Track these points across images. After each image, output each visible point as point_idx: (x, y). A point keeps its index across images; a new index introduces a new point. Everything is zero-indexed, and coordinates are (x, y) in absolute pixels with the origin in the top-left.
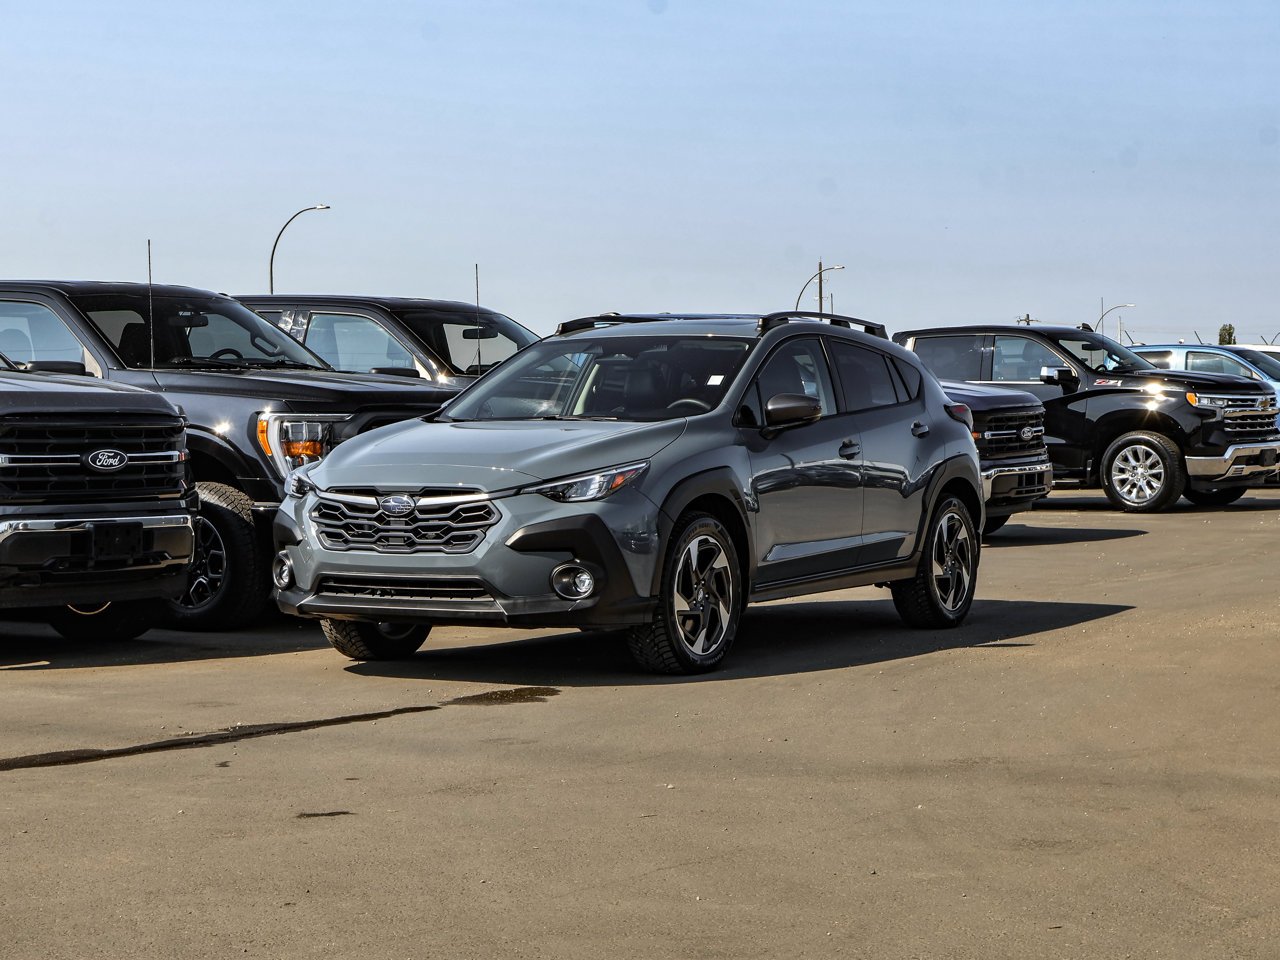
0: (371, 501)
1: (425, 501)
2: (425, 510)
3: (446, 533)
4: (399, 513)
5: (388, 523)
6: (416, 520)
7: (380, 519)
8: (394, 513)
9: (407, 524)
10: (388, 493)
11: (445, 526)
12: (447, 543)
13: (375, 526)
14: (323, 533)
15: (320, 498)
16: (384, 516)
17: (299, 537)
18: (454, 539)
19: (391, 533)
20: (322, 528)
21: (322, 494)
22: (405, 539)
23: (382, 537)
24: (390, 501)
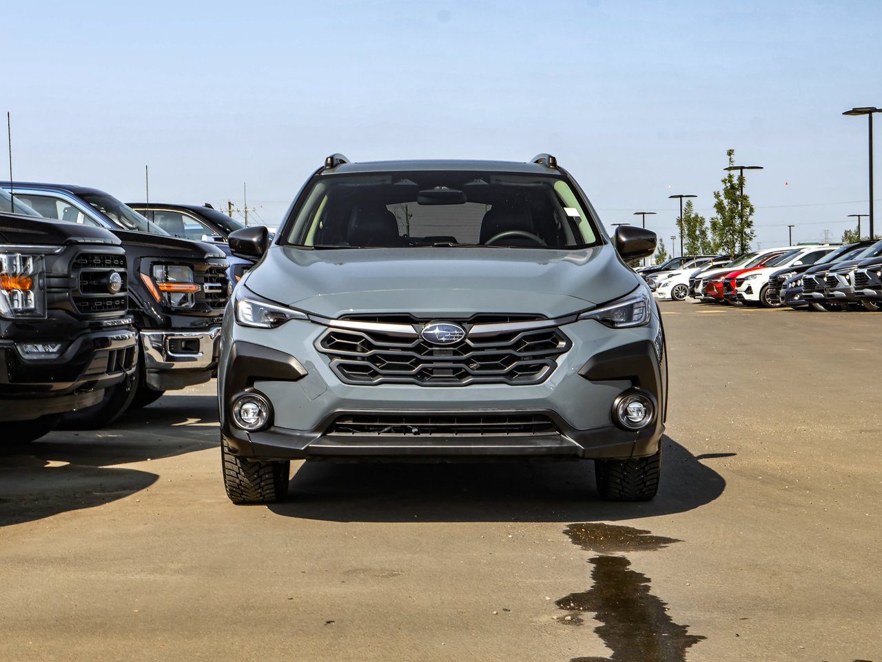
0: (407, 329)
1: (477, 329)
2: (477, 339)
3: (508, 363)
4: (446, 341)
5: (431, 353)
6: (468, 349)
7: (419, 349)
8: (442, 341)
9: (455, 353)
10: (426, 320)
11: (505, 355)
12: (511, 374)
13: (413, 357)
14: (341, 366)
15: (329, 326)
16: (425, 346)
17: (301, 372)
18: (519, 368)
19: (435, 365)
20: (337, 361)
21: (333, 323)
22: (455, 370)
23: (425, 369)
24: (435, 330)
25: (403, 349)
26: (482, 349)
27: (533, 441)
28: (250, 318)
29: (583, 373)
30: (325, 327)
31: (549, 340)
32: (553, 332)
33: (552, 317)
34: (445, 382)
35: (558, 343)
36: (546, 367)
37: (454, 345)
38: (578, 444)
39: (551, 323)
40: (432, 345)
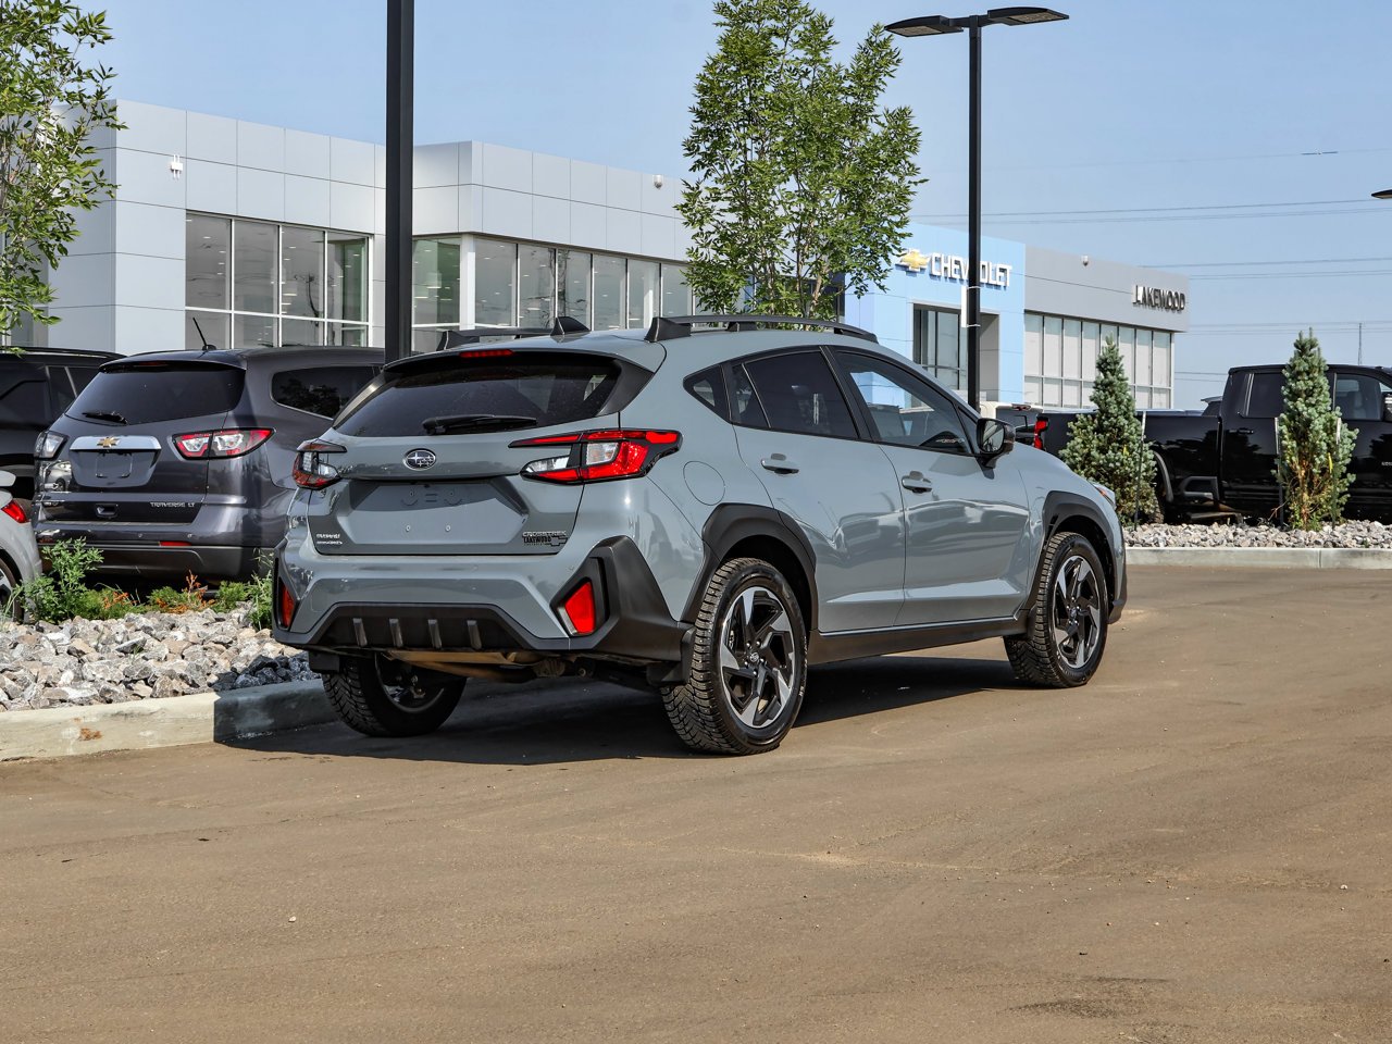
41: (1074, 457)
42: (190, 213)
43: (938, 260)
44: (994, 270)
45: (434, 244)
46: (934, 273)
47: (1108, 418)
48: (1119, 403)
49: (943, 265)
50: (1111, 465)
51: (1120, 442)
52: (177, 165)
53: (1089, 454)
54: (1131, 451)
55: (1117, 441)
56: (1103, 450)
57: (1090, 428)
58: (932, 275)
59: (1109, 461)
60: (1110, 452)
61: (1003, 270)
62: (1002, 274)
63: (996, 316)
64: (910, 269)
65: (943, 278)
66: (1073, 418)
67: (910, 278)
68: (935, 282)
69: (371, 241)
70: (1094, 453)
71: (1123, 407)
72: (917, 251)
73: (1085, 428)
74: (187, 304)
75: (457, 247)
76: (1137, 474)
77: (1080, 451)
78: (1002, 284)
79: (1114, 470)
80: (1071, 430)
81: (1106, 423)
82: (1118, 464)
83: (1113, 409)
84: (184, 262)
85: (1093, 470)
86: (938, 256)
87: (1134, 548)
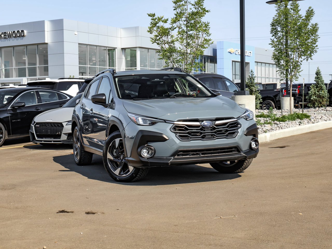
0: (198, 123)
1: (217, 122)
2: (217, 125)
3: (226, 132)
4: (209, 127)
5: (204, 130)
6: (215, 128)
7: (201, 129)
9: (211, 130)
10: (202, 121)
11: (225, 130)
12: (227, 135)
13: (200, 132)
14: (180, 136)
15: (174, 124)
16: (203, 128)
17: (167, 138)
18: (229, 133)
19: (206, 134)
20: (178, 134)
21: (175, 123)
22: (212, 135)
23: (203, 135)
24: (205, 123)
25: (197, 130)
26: (219, 128)
27: (233, 155)
28: (142, 123)
29: (245, 134)
30: (173, 124)
31: (236, 125)
32: (237, 122)
33: (236, 118)
34: (209, 139)
35: (238, 125)
36: (236, 133)
37: (211, 128)
38: (245, 155)
39: (236, 119)
40: (205, 128)
41: (312, 93)
42: (79, 44)
43: (237, 51)
44: (248, 53)
45: (129, 50)
46: (236, 54)
47: (319, 85)
48: (321, 82)
49: (238, 52)
50: (320, 95)
51: (322, 90)
52: (76, 33)
53: (315, 92)
54: (324, 91)
55: (321, 90)
56: (318, 91)
57: (315, 87)
58: (235, 54)
59: (320, 94)
60: (320, 92)
61: (250, 52)
62: (250, 53)
63: (249, 63)
64: (231, 53)
65: (238, 55)
66: (311, 84)
67: (231, 54)
68: (236, 55)
69: (116, 49)
70: (316, 92)
71: (322, 82)
72: (233, 49)
73: (314, 87)
74: (79, 65)
75: (136, 50)
76: (325, 96)
77: (313, 92)
78: (250, 56)
79: (321, 95)
80: (311, 88)
81: (318, 86)
82: (322, 94)
83: (320, 83)
84: (78, 55)
85: (316, 96)
86: (237, 50)
87: (327, 112)
